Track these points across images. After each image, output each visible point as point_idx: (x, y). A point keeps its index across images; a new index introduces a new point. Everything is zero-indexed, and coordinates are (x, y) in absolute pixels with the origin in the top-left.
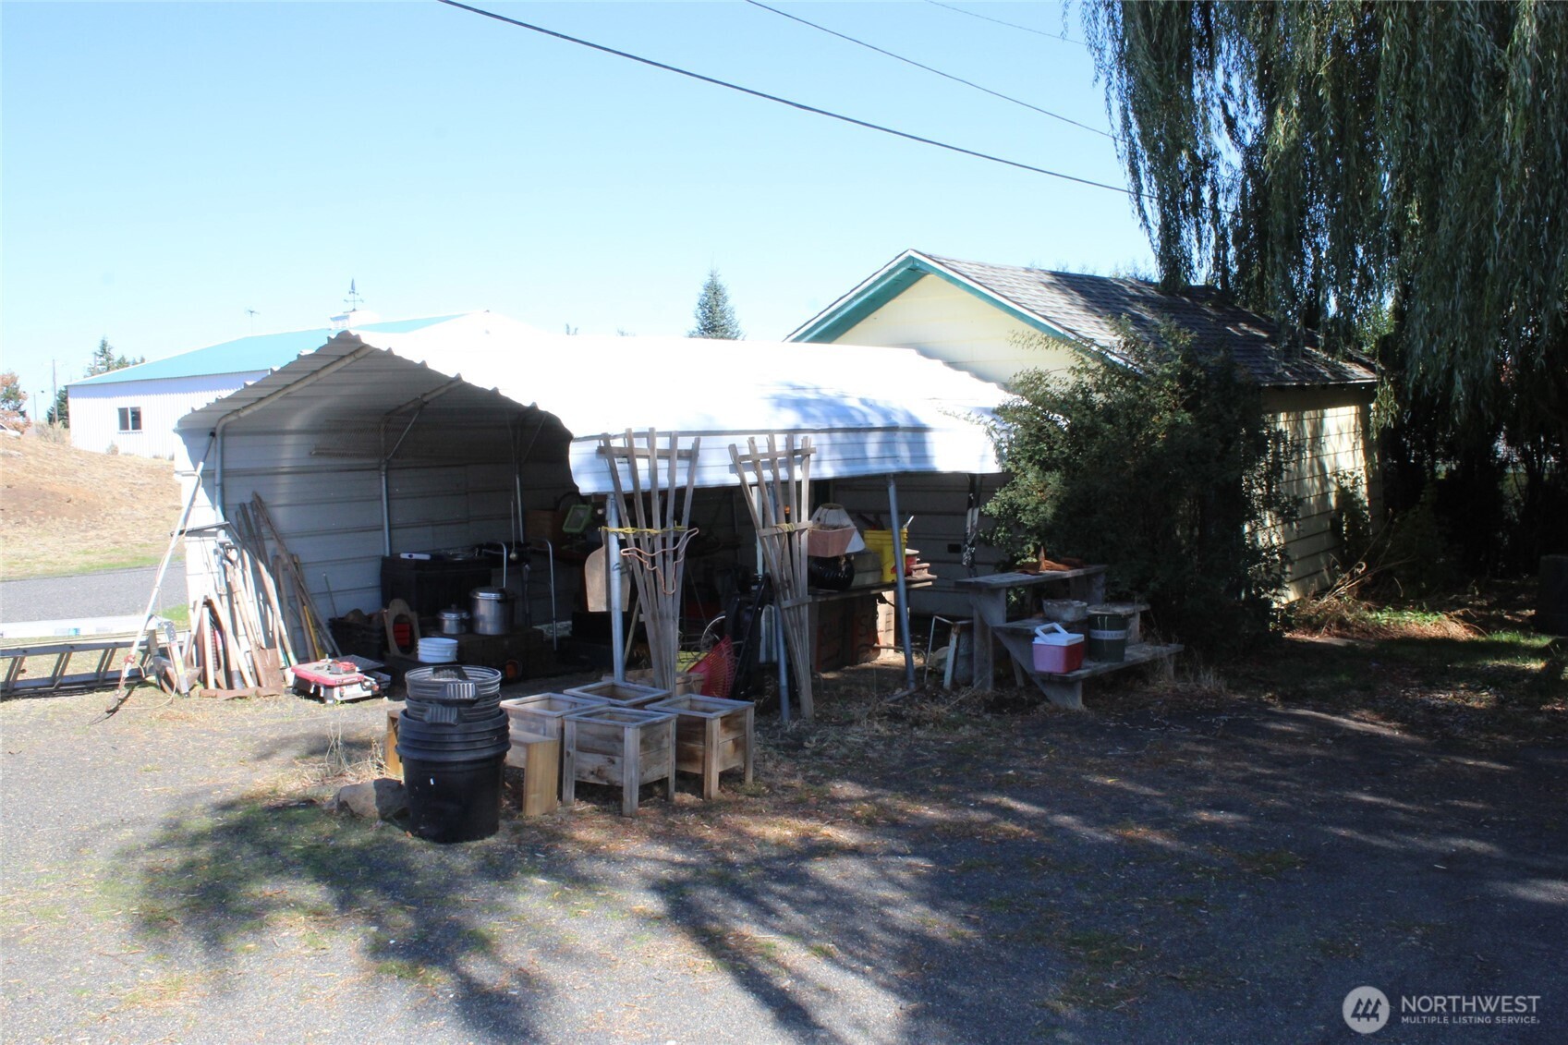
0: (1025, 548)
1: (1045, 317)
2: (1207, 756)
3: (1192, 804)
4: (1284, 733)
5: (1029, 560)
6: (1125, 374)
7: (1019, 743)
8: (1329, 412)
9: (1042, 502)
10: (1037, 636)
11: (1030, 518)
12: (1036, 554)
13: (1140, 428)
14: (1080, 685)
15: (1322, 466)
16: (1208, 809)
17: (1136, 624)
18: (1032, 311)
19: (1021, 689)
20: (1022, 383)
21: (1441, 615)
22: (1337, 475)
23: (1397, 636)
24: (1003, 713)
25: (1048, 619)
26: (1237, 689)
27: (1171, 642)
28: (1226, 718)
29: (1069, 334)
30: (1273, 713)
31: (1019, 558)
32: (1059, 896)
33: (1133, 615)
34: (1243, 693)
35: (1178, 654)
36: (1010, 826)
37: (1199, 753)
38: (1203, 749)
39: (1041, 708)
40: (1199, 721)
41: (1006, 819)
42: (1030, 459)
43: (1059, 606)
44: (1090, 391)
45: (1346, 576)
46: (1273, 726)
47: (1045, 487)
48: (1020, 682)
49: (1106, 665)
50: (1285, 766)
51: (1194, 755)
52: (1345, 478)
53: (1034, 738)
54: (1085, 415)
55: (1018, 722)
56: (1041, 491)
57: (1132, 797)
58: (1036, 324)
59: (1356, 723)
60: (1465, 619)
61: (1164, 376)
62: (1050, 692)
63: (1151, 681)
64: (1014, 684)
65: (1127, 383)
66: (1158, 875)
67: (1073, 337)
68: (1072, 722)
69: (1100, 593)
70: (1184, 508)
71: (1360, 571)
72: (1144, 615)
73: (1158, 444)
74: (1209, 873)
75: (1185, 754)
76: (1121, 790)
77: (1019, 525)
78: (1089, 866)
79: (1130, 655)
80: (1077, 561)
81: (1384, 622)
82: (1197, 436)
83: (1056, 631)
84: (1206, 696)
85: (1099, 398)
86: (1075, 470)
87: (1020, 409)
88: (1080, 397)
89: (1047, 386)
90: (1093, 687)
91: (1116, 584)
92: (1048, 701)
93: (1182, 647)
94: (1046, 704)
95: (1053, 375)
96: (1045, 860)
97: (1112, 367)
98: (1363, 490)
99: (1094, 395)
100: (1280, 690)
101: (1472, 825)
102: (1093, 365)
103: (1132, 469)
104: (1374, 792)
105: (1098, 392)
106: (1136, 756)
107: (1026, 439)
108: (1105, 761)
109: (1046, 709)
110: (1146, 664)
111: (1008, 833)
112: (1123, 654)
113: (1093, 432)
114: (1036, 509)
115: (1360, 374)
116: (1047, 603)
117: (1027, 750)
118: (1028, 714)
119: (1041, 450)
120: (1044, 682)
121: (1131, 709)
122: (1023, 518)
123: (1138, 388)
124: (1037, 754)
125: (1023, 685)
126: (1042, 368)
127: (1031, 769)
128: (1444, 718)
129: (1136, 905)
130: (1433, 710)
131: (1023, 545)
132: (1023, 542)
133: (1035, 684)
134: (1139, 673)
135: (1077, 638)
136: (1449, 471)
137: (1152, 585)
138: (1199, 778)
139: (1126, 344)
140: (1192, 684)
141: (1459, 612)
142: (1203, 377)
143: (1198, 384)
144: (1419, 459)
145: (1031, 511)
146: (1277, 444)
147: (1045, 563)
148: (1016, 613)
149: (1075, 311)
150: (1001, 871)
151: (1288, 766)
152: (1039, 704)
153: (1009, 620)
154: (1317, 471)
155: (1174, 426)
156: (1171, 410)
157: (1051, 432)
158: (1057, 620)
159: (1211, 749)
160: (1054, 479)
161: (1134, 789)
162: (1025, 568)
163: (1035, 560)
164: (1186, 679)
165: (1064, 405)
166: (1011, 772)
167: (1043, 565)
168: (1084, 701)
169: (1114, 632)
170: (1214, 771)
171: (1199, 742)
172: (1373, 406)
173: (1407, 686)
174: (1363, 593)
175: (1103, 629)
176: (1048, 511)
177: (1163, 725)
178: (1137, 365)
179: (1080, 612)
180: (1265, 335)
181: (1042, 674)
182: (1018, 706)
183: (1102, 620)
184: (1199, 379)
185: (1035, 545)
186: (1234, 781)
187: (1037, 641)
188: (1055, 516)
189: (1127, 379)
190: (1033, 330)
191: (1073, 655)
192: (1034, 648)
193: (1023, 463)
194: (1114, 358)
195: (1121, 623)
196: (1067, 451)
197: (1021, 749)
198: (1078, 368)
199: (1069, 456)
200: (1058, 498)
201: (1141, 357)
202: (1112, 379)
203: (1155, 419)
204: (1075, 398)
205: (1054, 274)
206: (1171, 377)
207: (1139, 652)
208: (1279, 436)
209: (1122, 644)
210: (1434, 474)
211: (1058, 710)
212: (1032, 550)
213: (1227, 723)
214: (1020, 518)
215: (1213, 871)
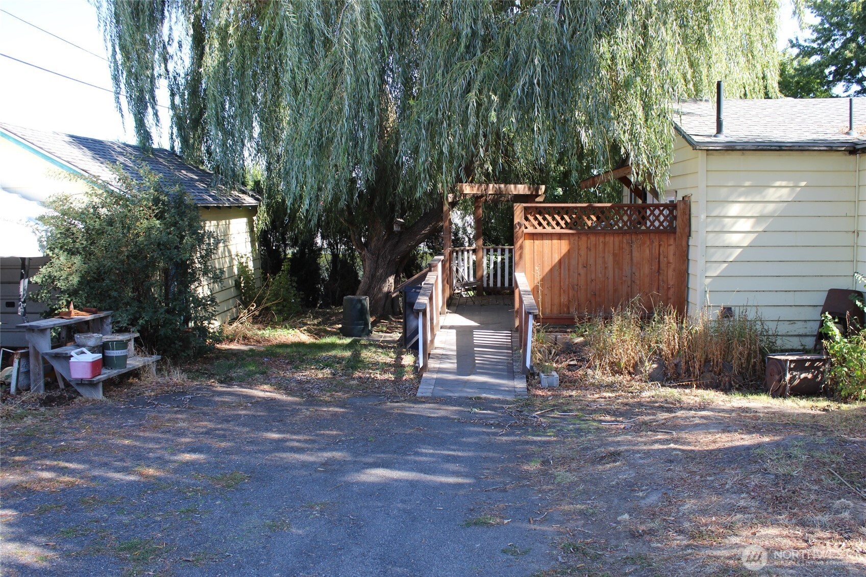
0: (61, 303)
1: (68, 162)
2: (184, 420)
3: (178, 450)
4: (224, 402)
5: (63, 310)
6: (119, 199)
7: (66, 424)
8: (233, 221)
9: (71, 274)
10: (72, 356)
11: (63, 284)
12: (68, 306)
13: (129, 229)
14: (101, 384)
15: (229, 252)
16: (189, 452)
17: (132, 345)
18: (59, 158)
19: (63, 390)
20: (54, 202)
21: (297, 330)
22: (237, 256)
23: (275, 342)
24: (53, 406)
25: (79, 346)
26: (193, 379)
27: (153, 354)
28: (190, 397)
29: (84, 173)
30: (217, 392)
31: (56, 309)
32: (107, 520)
33: (130, 340)
34: (197, 381)
35: (158, 361)
36: (66, 479)
37: (177, 419)
38: (179, 416)
39: (76, 400)
40: (174, 400)
41: (64, 475)
42: (61, 248)
43: (85, 337)
44: (98, 207)
45: (246, 311)
46: (217, 399)
47: (72, 265)
48: (61, 385)
49: (116, 372)
50: (228, 421)
51: (176, 420)
52: (242, 257)
53: (75, 420)
54: (95, 221)
55: (62, 410)
56: (69, 268)
57: (142, 450)
58: (62, 166)
59: (262, 392)
60: (309, 331)
61: (143, 198)
62: (81, 390)
63: (142, 378)
64: (58, 387)
65: (121, 203)
66: (166, 497)
67: (87, 175)
68: (97, 407)
69: (109, 328)
70: (157, 276)
71: (253, 308)
72: (136, 340)
73: (141, 239)
74: (196, 492)
75: (169, 420)
76: (135, 447)
77: (56, 289)
78: (123, 498)
79: (130, 364)
80: (94, 309)
81: (267, 335)
82: (164, 234)
83: (83, 353)
84: (176, 385)
85: (103, 211)
86: (90, 255)
87: (53, 218)
88: (92, 210)
89: (72, 203)
90: (109, 385)
91: (119, 322)
92: (81, 396)
93: (159, 357)
94: (80, 398)
95: (74, 197)
96: (94, 497)
97: (111, 193)
98: (251, 265)
99: (100, 209)
100: (218, 377)
101: (333, 444)
102: (100, 192)
103: (126, 254)
104: (279, 432)
105: (102, 208)
106: (140, 425)
107: (59, 236)
108: (123, 430)
109: (80, 401)
110: (139, 369)
111: (66, 483)
112: (126, 364)
113: (101, 232)
114: (67, 278)
115: (249, 201)
116: (77, 336)
117: (71, 428)
118: (69, 405)
119: (68, 242)
120: (78, 384)
121: (133, 396)
122: (59, 284)
123: (127, 206)
124: (78, 430)
125: (63, 387)
126: (67, 193)
127: (76, 440)
128: (307, 386)
129: (156, 518)
130: (300, 382)
131: (59, 301)
132: (58, 299)
133: (71, 386)
134: (135, 373)
135: (98, 356)
136: (293, 254)
137: (141, 322)
138: (181, 433)
139: (119, 180)
140: (167, 378)
141: (305, 328)
142: (166, 200)
143: (163, 204)
144: (278, 247)
145: (63, 280)
146: (209, 239)
147: (74, 312)
148: (57, 342)
149: (85, 158)
150: (66, 510)
151: (230, 421)
152: (75, 398)
153: (53, 348)
154: (227, 254)
155: (149, 229)
156: (147, 219)
157: (75, 232)
158: (84, 346)
159: (184, 416)
160: (77, 259)
161: (142, 445)
162: (61, 315)
163: (67, 310)
164: (163, 375)
165: (82, 216)
166: (62, 443)
167: (73, 313)
168: (104, 394)
169: (119, 351)
170: (188, 429)
171: (176, 412)
172: (255, 218)
173: (285, 370)
174: (255, 320)
175: (113, 350)
176: (75, 280)
177: (154, 404)
178: (126, 192)
179: (99, 340)
180: (197, 178)
181: (76, 379)
182: (61, 401)
183: (112, 345)
184: (164, 202)
185: (67, 301)
186: (201, 434)
187: (72, 360)
188: (80, 283)
189: (121, 200)
190: (61, 170)
191: (96, 366)
192: (71, 364)
193: (56, 251)
194: (112, 188)
195: (123, 345)
196: (85, 243)
197: (67, 428)
198: (90, 193)
199: (86, 247)
200: (81, 271)
201: (129, 187)
202: (112, 200)
203: (138, 224)
204: (88, 211)
205: (72, 136)
206: (148, 200)
207: (135, 362)
208: (210, 235)
209: (125, 358)
210: (286, 255)
211: (87, 401)
212: (65, 304)
213: (191, 399)
214: (57, 284)
215: (199, 490)
